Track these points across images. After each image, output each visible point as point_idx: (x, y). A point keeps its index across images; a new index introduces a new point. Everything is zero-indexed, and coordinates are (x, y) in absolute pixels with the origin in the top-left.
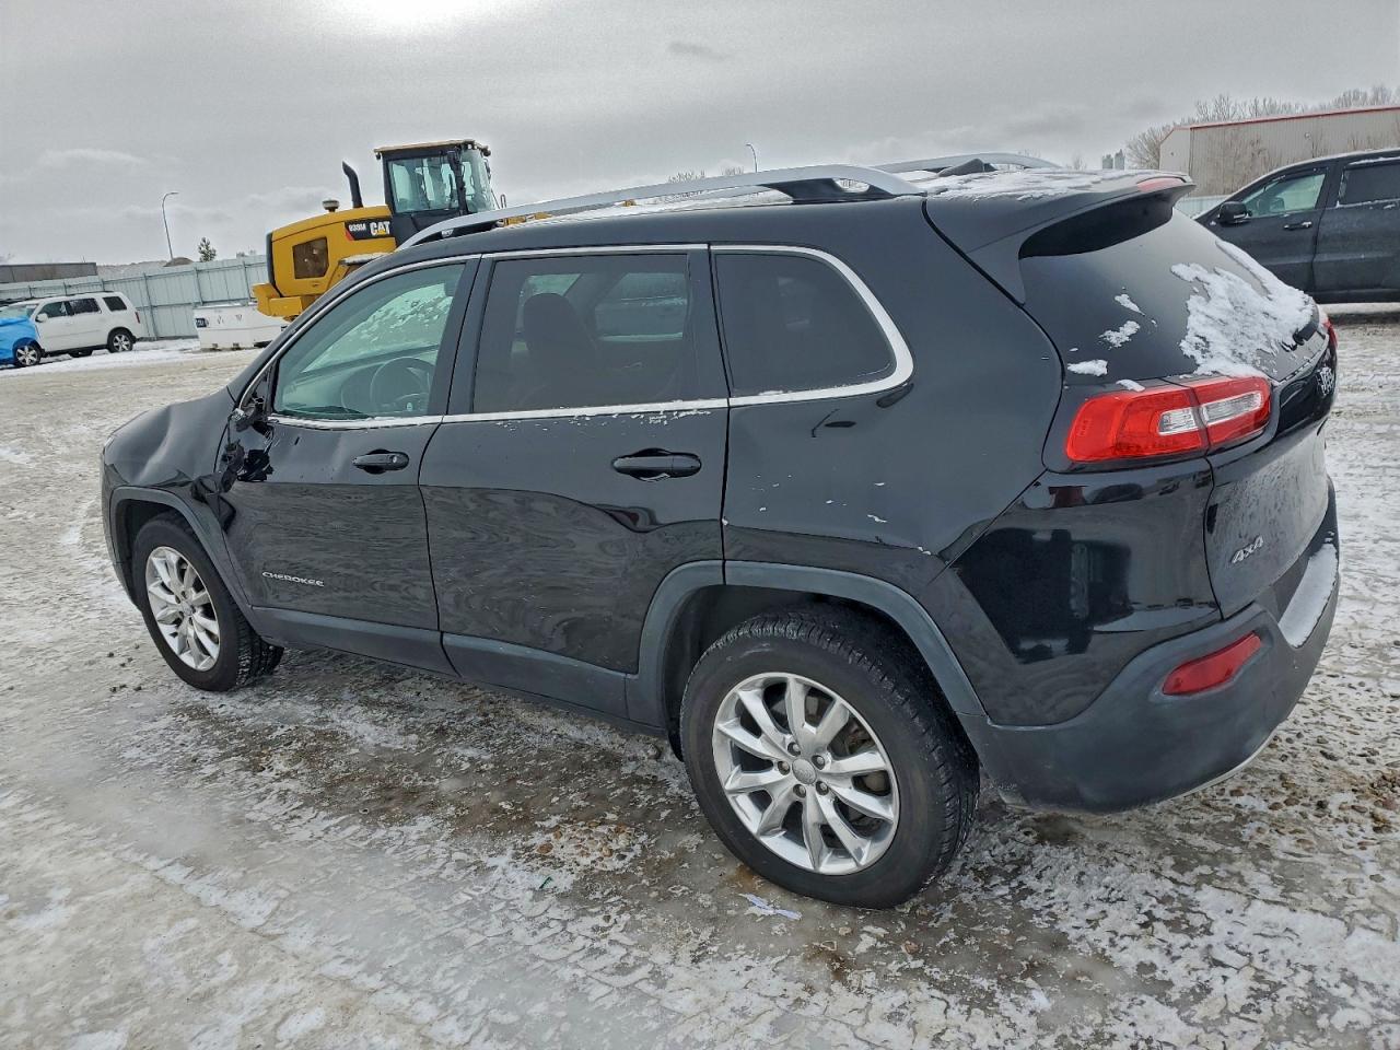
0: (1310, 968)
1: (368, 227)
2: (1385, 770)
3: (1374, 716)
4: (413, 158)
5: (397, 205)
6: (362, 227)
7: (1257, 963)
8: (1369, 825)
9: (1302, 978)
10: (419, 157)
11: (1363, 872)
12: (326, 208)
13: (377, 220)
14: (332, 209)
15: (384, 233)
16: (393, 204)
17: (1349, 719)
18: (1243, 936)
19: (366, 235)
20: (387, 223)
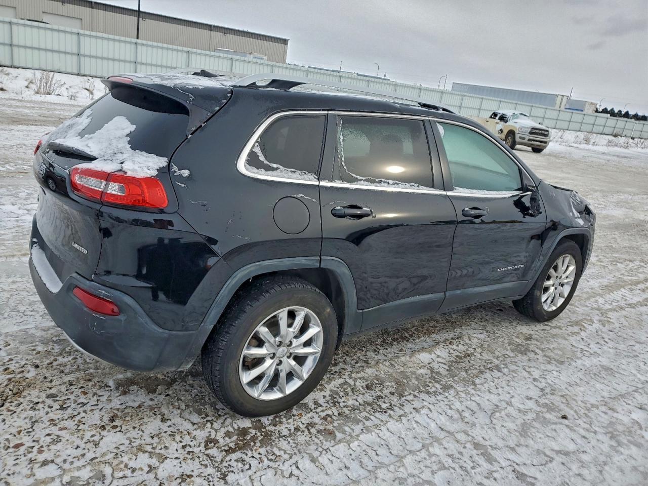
0: (5, 318)
2: (22, 400)
3: (48, 439)
7: (22, 314)
8: (12, 367)
9: (6, 315)
11: (5, 351)
17: (61, 429)
18: (31, 319)
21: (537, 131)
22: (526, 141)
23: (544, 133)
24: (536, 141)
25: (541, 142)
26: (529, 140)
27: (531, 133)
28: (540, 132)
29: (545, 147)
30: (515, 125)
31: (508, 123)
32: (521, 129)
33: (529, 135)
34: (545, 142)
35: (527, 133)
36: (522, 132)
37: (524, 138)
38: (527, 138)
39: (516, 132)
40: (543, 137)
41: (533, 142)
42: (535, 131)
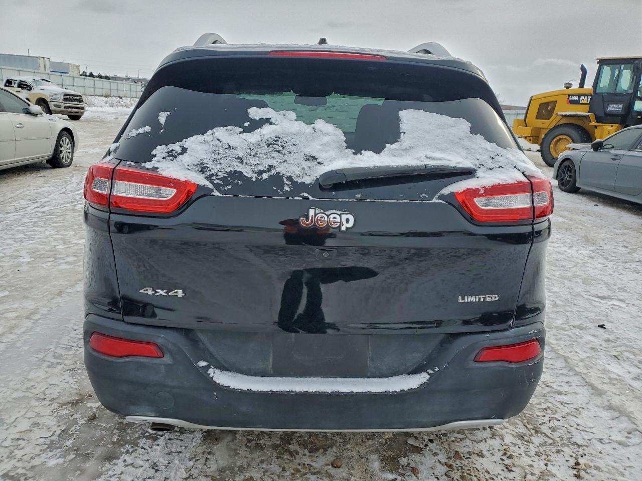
1: (579, 98)
4: (616, 64)
5: (597, 88)
6: (576, 98)
10: (619, 64)
12: (565, 87)
13: (585, 95)
14: (567, 88)
15: (586, 102)
16: (596, 86)
19: (576, 102)
20: (590, 97)
21: (71, 97)
22: (62, 109)
23: (78, 99)
24: (73, 108)
25: (78, 108)
26: (66, 107)
27: (65, 100)
28: (74, 97)
29: (83, 113)
30: (42, 92)
31: (32, 91)
32: (52, 96)
33: (63, 101)
34: (83, 108)
35: (61, 101)
36: (55, 99)
37: (60, 106)
38: (63, 105)
39: (48, 100)
40: (79, 103)
41: (70, 110)
42: (68, 97)
